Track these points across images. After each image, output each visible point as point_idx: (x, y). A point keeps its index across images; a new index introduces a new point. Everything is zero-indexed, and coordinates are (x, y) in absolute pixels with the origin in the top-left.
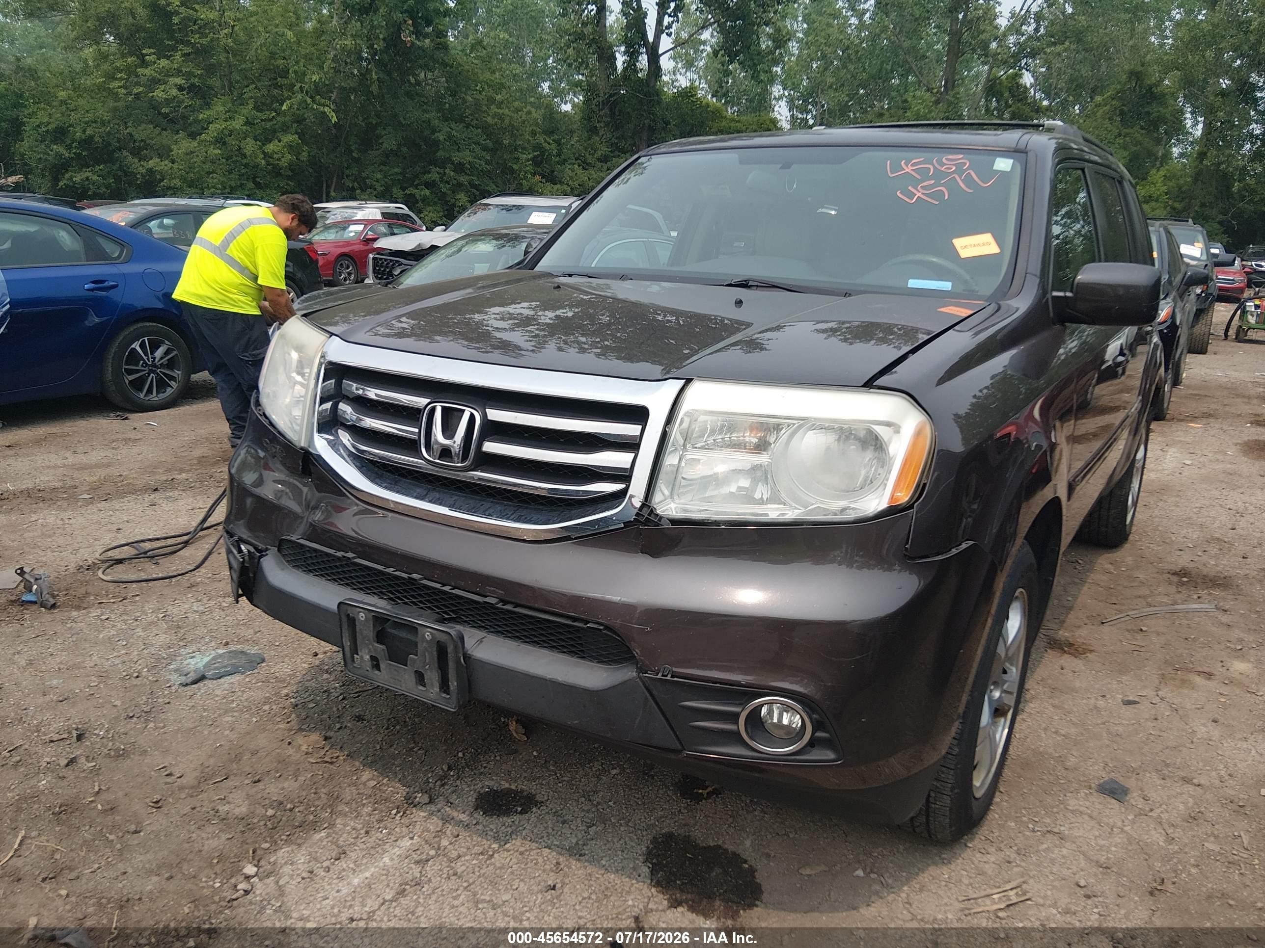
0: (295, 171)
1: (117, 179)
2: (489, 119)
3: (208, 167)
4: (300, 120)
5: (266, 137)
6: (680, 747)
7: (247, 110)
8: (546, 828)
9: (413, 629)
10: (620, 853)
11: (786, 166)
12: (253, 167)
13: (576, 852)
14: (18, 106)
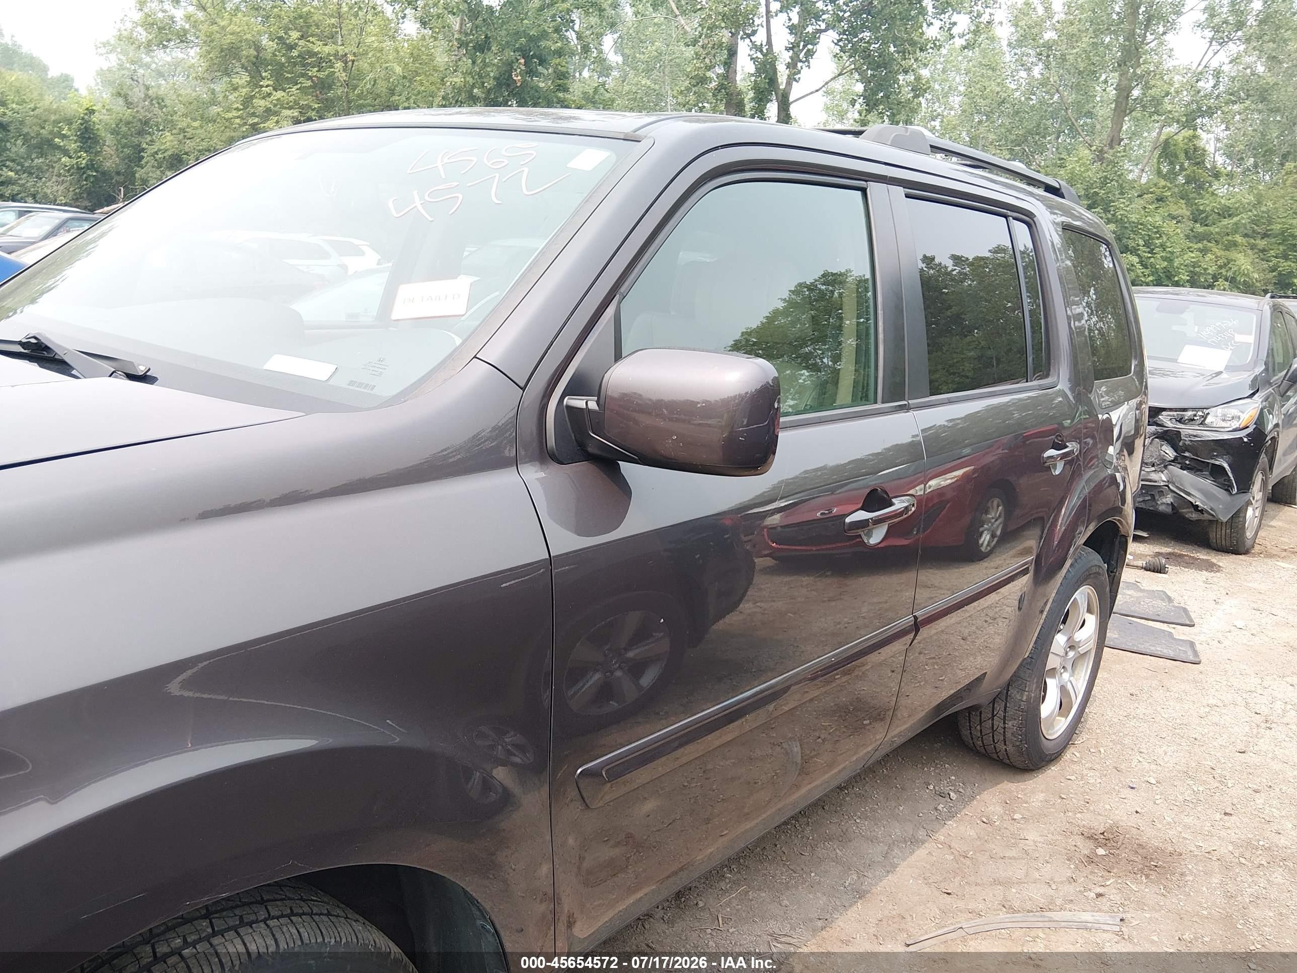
14: (141, 133)
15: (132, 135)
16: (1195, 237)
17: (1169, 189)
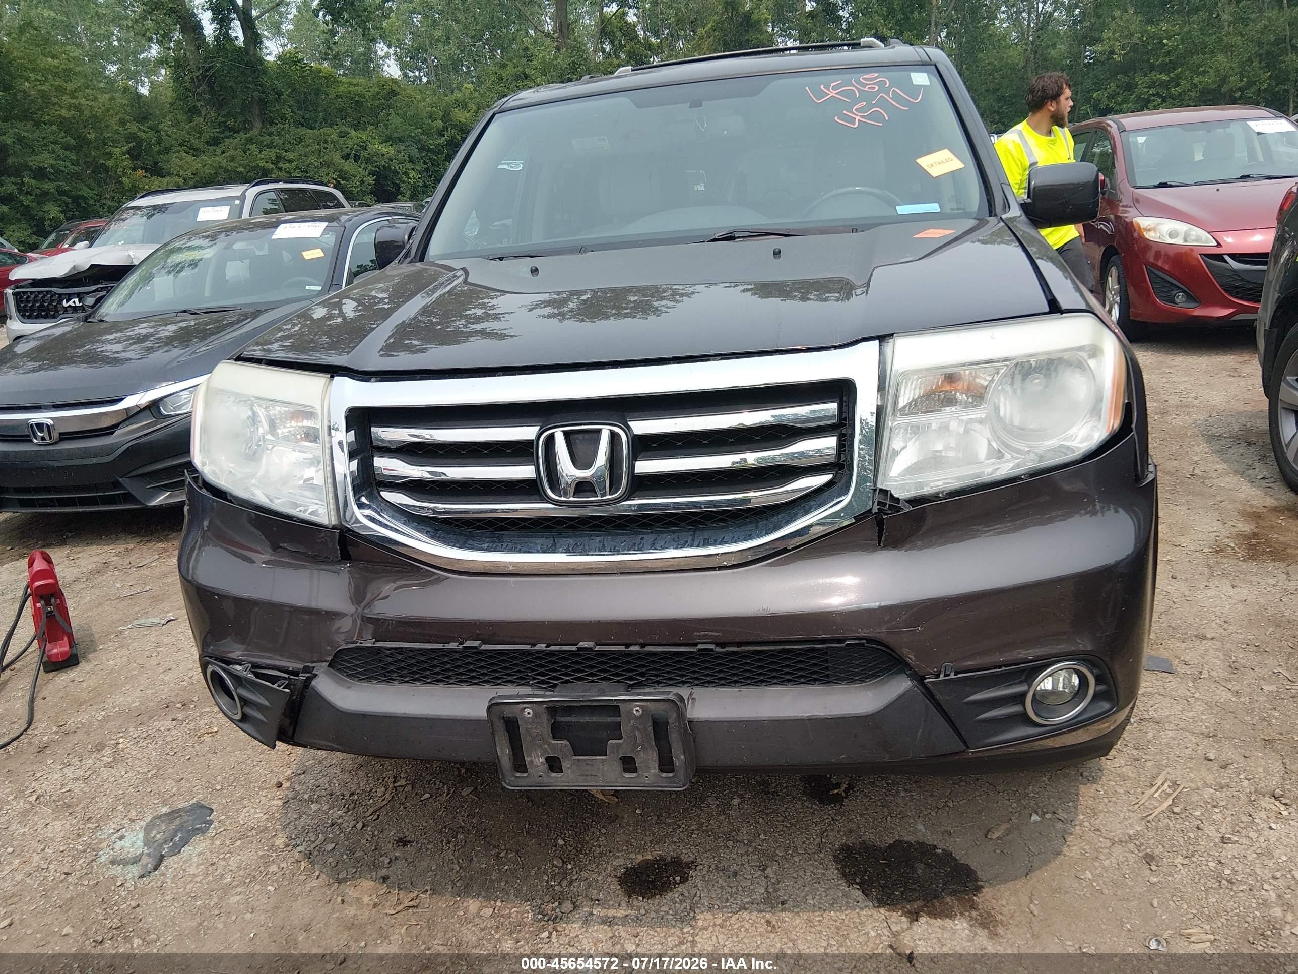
2: (64, 112)
6: (964, 747)
8: (722, 888)
9: (613, 709)
10: (817, 885)
11: (696, 104)
13: (775, 902)
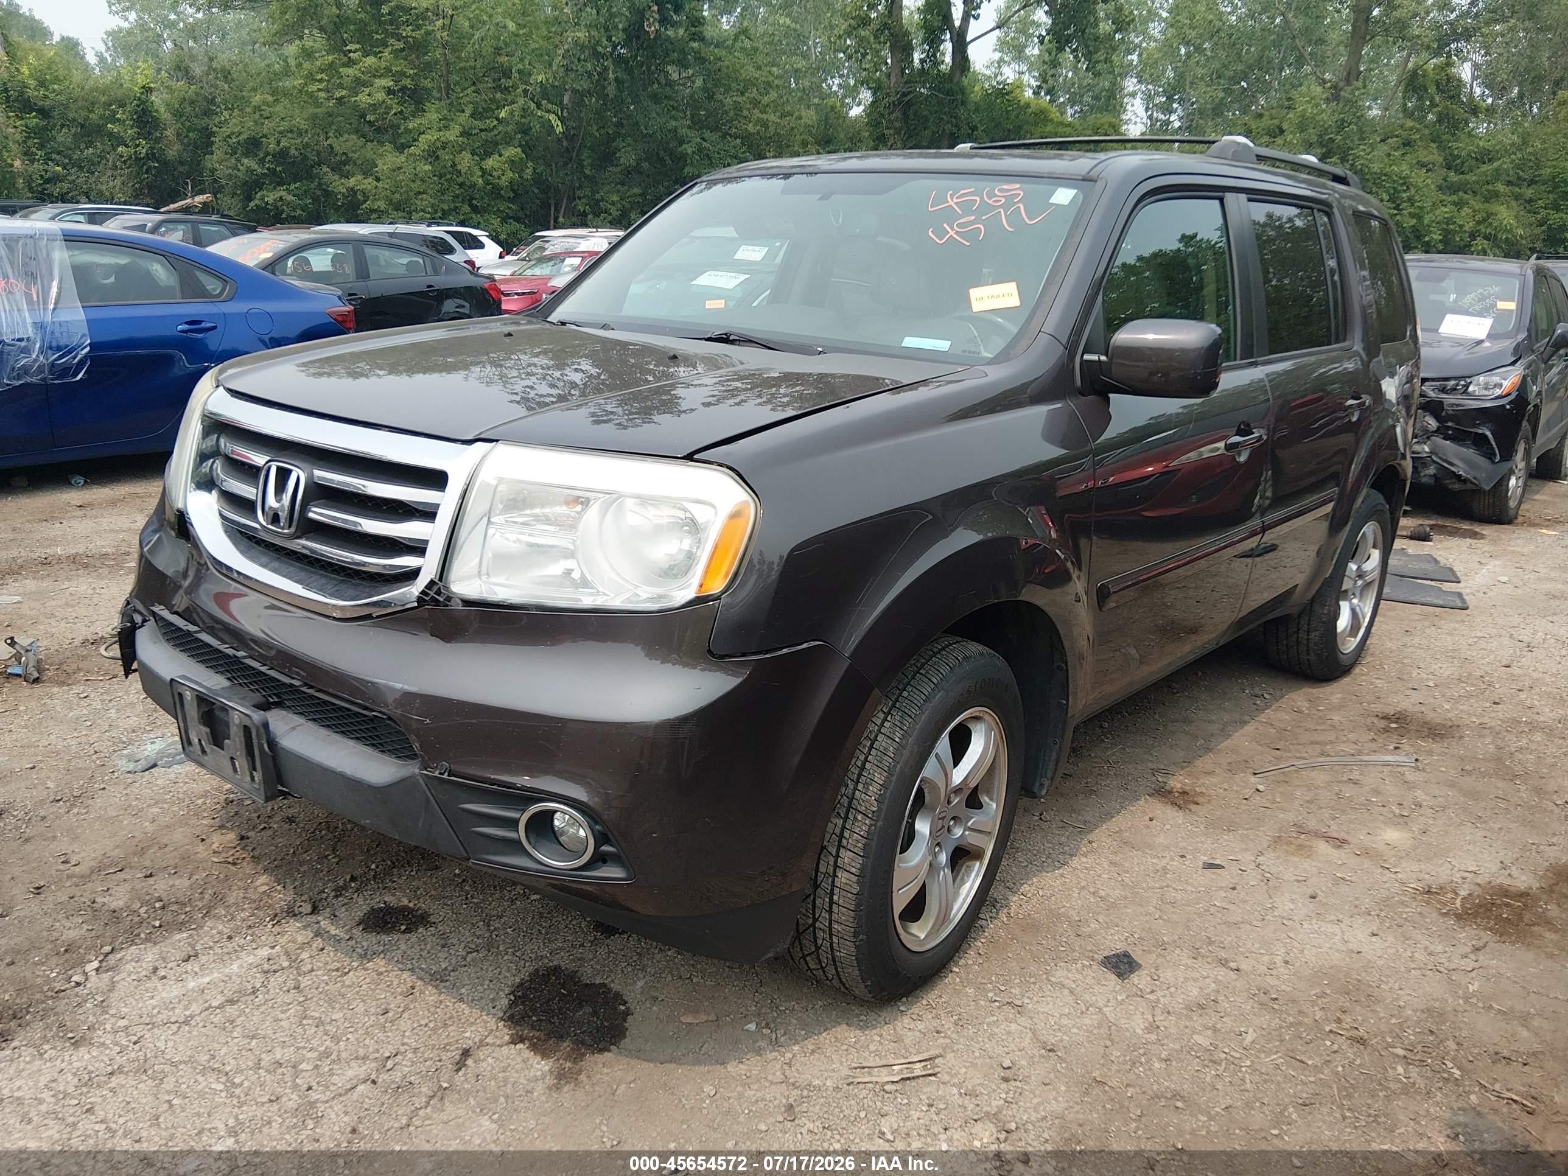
0: (517, 192)
1: (315, 200)
2: (750, 127)
3: (416, 186)
4: (525, 130)
5: (489, 149)
6: (465, 855)
7: (464, 118)
8: (421, 950)
9: (226, 711)
10: (487, 982)
12: (470, 187)
13: (438, 979)
14: (208, 113)
15: (196, 116)
16: (1449, 188)
17: (1418, 130)
